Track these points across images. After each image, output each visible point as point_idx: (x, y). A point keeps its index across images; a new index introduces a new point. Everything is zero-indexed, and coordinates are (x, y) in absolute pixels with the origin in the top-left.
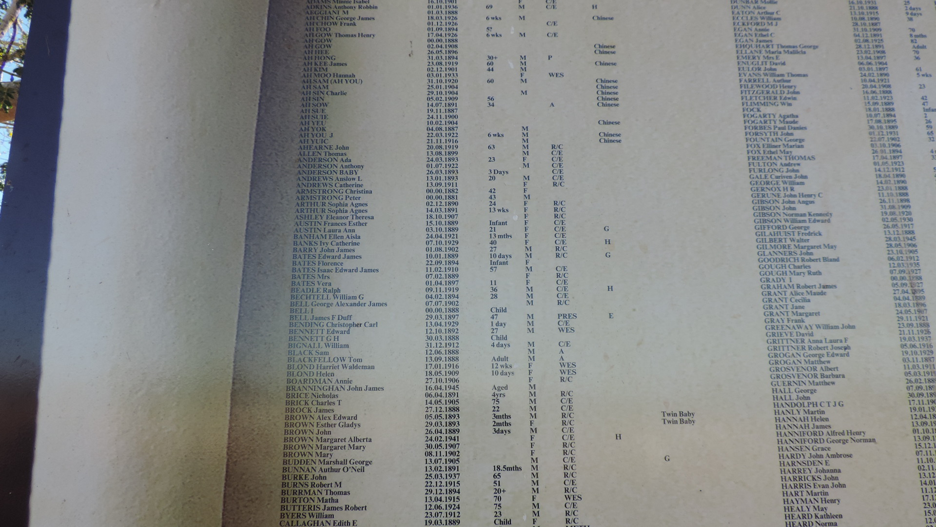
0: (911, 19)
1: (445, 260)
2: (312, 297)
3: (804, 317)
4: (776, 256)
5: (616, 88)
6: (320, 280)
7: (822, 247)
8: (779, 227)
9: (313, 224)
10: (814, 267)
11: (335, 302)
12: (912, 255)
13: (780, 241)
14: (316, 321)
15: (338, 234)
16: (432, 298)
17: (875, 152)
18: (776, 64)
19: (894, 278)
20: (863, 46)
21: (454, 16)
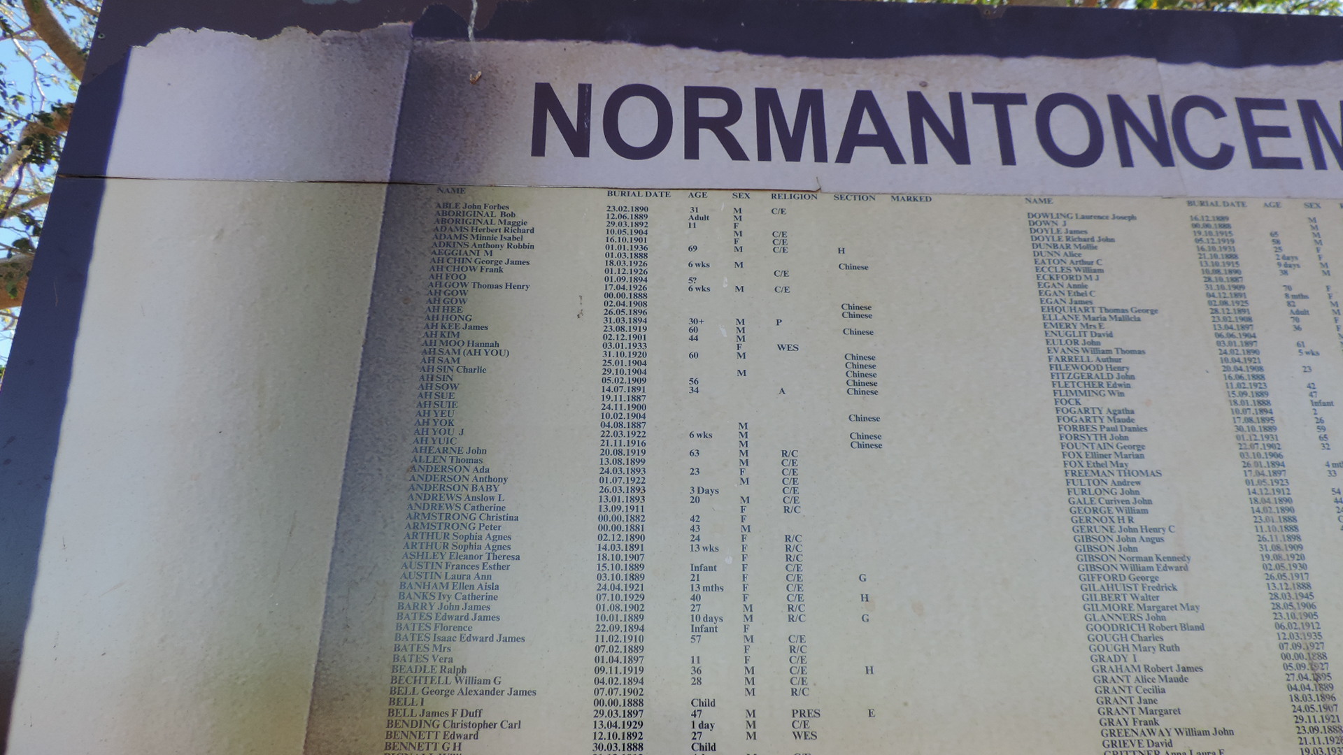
0: (1285, 273)
1: (625, 623)
2: (423, 681)
3: (1157, 717)
4: (1111, 622)
5: (873, 367)
6: (436, 653)
7: (1179, 607)
8: (1114, 578)
9: (430, 566)
10: (1169, 638)
11: (457, 687)
12: (1309, 620)
13: (1117, 598)
14: (428, 719)
15: (467, 582)
16: (603, 683)
17: (1247, 465)
18: (1100, 336)
19: (1286, 657)
20: (1220, 311)
21: (643, 260)
